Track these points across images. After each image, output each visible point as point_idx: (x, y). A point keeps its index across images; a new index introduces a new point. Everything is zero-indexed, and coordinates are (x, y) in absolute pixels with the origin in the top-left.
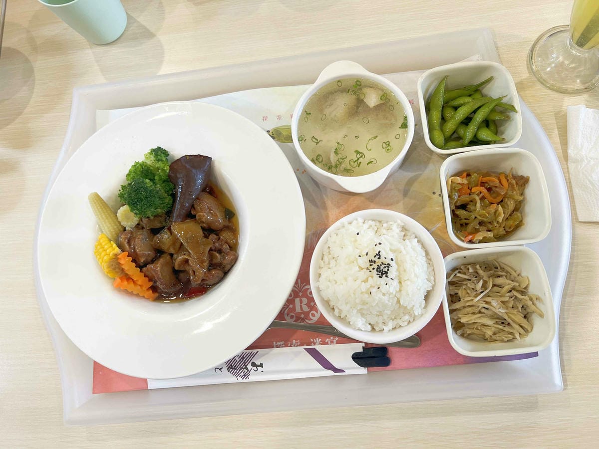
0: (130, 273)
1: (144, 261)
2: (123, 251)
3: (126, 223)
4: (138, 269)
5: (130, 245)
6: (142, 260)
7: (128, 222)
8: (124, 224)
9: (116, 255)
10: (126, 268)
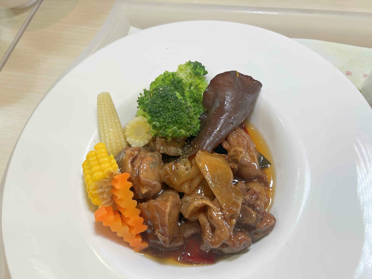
0: (122, 205)
1: (146, 193)
2: (122, 171)
3: (133, 139)
4: (135, 202)
5: (133, 166)
6: (144, 191)
7: (136, 139)
8: (130, 140)
9: (111, 174)
10: (119, 196)
